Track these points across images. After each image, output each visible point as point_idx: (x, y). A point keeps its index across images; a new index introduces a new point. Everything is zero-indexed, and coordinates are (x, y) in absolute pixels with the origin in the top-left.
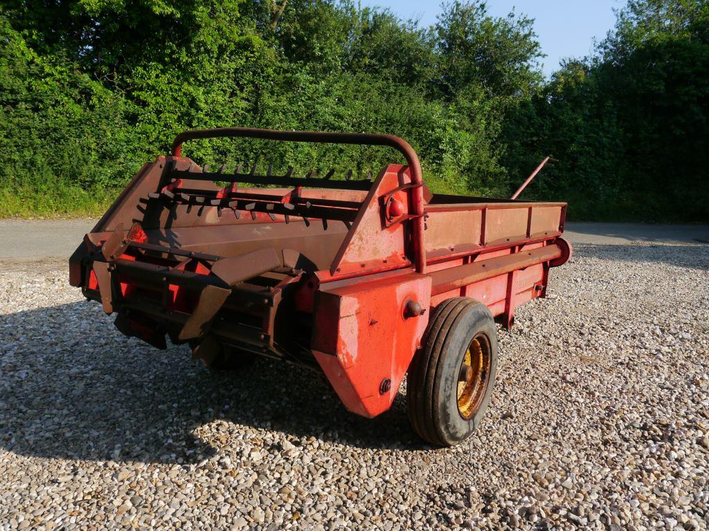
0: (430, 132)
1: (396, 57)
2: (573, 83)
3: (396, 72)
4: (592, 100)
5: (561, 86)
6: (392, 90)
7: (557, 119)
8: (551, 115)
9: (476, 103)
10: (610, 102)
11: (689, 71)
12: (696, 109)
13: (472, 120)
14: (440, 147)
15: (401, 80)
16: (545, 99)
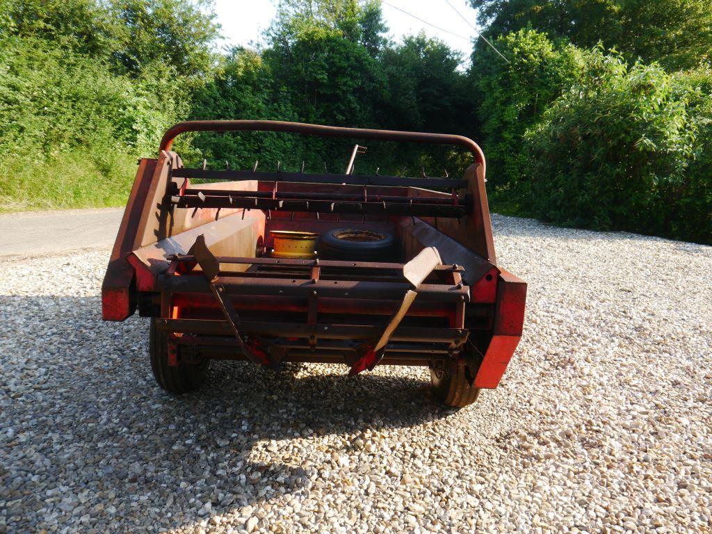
0: (121, 110)
1: (75, 23)
2: (252, 68)
3: (76, 41)
4: (269, 85)
5: (242, 69)
6: (72, 60)
7: (240, 102)
8: (234, 98)
9: (163, 81)
10: (285, 87)
11: (345, 64)
12: (351, 98)
13: (160, 99)
14: (134, 127)
15: (82, 50)
16: (226, 82)
